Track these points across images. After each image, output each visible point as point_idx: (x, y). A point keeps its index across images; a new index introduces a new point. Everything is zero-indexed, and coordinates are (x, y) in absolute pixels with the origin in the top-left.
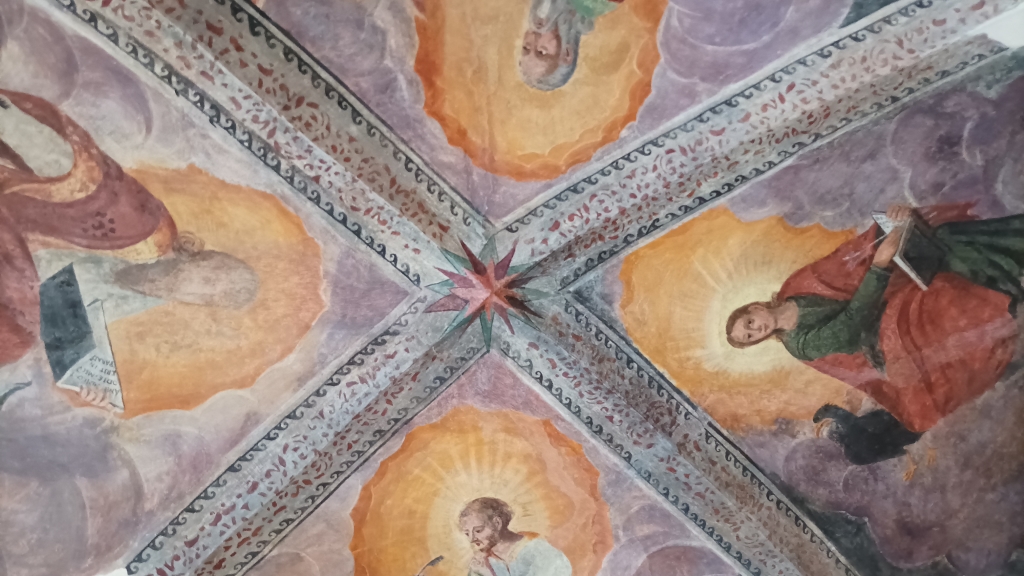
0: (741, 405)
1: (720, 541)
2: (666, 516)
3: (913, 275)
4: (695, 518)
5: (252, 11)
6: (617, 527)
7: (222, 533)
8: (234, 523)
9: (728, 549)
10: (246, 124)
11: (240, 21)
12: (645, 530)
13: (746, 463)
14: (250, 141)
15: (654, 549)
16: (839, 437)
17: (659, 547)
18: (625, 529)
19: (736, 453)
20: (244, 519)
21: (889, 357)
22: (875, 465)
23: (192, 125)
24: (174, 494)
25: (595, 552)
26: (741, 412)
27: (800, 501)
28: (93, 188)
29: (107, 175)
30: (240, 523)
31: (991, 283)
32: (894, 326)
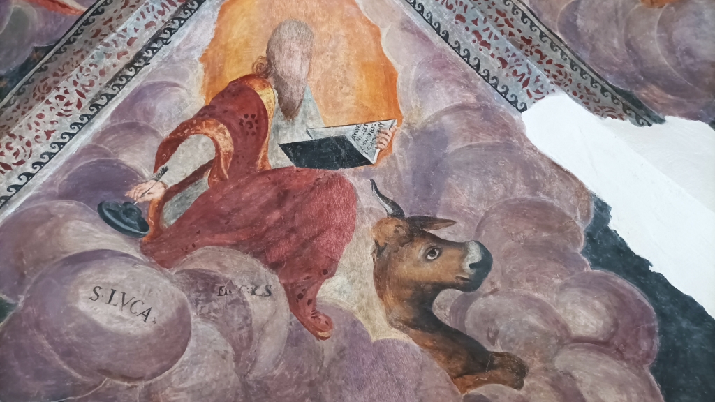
5: (88, 14)
7: (496, 38)
8: (488, 29)
10: (166, 20)
11: (94, 20)
14: (180, 19)
20: (485, 21)
23: (170, 57)
24: (464, 81)
28: (222, 125)
29: (212, 116)
30: (488, 24)
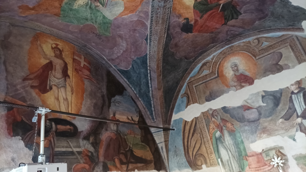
0: (178, 7)
1: (151, 26)
2: (148, 15)
3: (220, 9)
4: (152, 20)
6: (138, 11)
9: (151, 28)
12: (142, 15)
13: (169, 17)
15: (140, 19)
16: (184, 24)
17: (141, 19)
18: (139, 12)
19: (169, 14)
21: (203, 18)
22: (183, 32)
25: (130, 12)
26: (177, 8)
27: (168, 29)
31: (225, 19)
32: (209, 14)
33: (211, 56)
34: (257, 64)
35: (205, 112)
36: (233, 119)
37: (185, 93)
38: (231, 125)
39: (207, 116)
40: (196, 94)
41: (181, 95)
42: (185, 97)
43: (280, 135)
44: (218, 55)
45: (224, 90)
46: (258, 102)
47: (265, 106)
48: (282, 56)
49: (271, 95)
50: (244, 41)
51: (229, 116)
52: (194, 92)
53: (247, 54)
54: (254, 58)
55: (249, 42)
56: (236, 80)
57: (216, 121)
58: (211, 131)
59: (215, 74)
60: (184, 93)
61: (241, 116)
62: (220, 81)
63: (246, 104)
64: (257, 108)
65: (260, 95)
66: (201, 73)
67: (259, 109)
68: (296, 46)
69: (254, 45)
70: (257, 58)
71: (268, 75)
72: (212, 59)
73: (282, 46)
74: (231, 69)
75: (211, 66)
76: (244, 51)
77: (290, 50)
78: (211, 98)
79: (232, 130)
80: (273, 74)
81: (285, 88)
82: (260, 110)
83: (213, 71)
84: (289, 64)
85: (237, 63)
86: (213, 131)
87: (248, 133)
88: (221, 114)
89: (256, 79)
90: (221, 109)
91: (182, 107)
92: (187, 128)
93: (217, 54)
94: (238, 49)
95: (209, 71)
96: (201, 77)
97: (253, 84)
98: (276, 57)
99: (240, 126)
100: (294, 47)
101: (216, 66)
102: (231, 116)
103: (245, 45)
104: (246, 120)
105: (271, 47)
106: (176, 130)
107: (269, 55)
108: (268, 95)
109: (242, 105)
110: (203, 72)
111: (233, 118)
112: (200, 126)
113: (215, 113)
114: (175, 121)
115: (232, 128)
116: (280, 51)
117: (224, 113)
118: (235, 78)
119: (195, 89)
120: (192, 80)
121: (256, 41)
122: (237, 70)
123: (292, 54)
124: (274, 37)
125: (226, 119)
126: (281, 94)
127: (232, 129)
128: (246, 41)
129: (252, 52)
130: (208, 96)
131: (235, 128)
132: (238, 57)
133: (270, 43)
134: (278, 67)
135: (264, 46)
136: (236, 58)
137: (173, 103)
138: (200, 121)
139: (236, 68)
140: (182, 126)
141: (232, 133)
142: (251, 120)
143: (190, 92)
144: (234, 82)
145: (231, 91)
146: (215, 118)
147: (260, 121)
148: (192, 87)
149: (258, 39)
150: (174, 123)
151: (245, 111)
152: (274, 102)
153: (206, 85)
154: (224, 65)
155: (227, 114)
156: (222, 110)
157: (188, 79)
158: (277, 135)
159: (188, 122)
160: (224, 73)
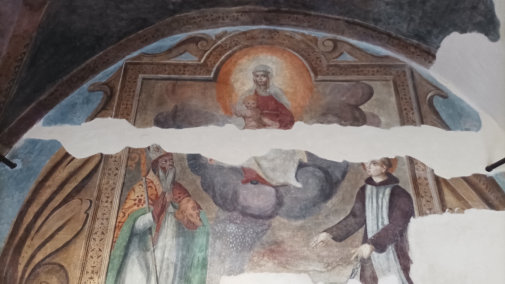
33: (219, 31)
34: (315, 90)
35: (138, 149)
36: (205, 194)
37: (106, 84)
38: (193, 208)
39: (139, 164)
40: (136, 98)
41: (93, 85)
42: (101, 93)
43: (309, 275)
44: (236, 36)
45: (213, 115)
46: (285, 172)
47: (299, 189)
48: (371, 94)
49: (320, 168)
50: (306, 32)
51: (198, 181)
52: (132, 90)
53: (301, 61)
54: (312, 75)
55: (316, 40)
56: (253, 106)
57: (156, 181)
58: (127, 206)
59: (209, 72)
60: (104, 81)
61: (231, 193)
62: (214, 92)
63: (255, 167)
64: (277, 186)
65: (297, 158)
66: (176, 56)
67: (282, 190)
68: (405, 87)
69: (322, 48)
70: (320, 77)
71: (329, 122)
72: (219, 37)
73: (378, 77)
74: (251, 76)
75: (206, 51)
76: (297, 52)
77: (392, 90)
78: (171, 122)
79: (189, 221)
80: (341, 124)
81: (357, 164)
82: (284, 194)
83: (209, 63)
84: (380, 117)
85: (271, 69)
86: (135, 208)
87: (231, 243)
88: (178, 169)
89: (301, 120)
90: (185, 157)
91: (78, 114)
92: (61, 174)
93: (234, 31)
94: (287, 42)
95: (197, 59)
96: (171, 64)
97: (289, 128)
98: (360, 92)
99: (217, 217)
100: (402, 88)
101: (221, 55)
102: (203, 184)
103: (303, 41)
104: (239, 208)
105: (356, 70)
106: (21, 170)
107: (345, 84)
108: (315, 166)
109: (245, 166)
110: (181, 54)
111: (206, 190)
112: (104, 181)
113: (166, 161)
114: (34, 142)
115: (191, 215)
116: (372, 84)
117: (189, 170)
118: (253, 100)
119: (139, 84)
120: (143, 61)
121: (331, 44)
122: (266, 85)
123: (393, 99)
124: (369, 52)
125: (188, 188)
126: (344, 174)
127: (192, 219)
128: (309, 36)
129: (313, 63)
130: (165, 114)
131: (200, 220)
132: (278, 59)
133: (356, 60)
134: (357, 114)
135: (343, 61)
136: (274, 58)
137: (56, 90)
138: (110, 169)
139: (264, 79)
140: (47, 164)
141: (186, 229)
142: (252, 212)
143: (123, 87)
144: (247, 107)
145: (230, 123)
146: (158, 176)
147: (272, 220)
148: (134, 77)
149: (335, 42)
150: (24, 147)
151: (245, 182)
152: (322, 186)
153: (174, 86)
154: (240, 62)
155: (195, 177)
156: (189, 160)
157: (135, 54)
158: (300, 272)
159: (73, 159)
160: (232, 80)
